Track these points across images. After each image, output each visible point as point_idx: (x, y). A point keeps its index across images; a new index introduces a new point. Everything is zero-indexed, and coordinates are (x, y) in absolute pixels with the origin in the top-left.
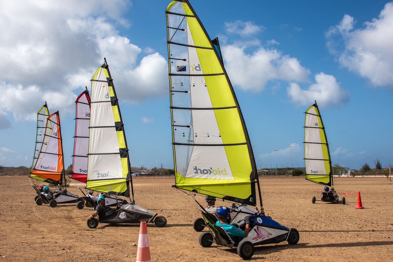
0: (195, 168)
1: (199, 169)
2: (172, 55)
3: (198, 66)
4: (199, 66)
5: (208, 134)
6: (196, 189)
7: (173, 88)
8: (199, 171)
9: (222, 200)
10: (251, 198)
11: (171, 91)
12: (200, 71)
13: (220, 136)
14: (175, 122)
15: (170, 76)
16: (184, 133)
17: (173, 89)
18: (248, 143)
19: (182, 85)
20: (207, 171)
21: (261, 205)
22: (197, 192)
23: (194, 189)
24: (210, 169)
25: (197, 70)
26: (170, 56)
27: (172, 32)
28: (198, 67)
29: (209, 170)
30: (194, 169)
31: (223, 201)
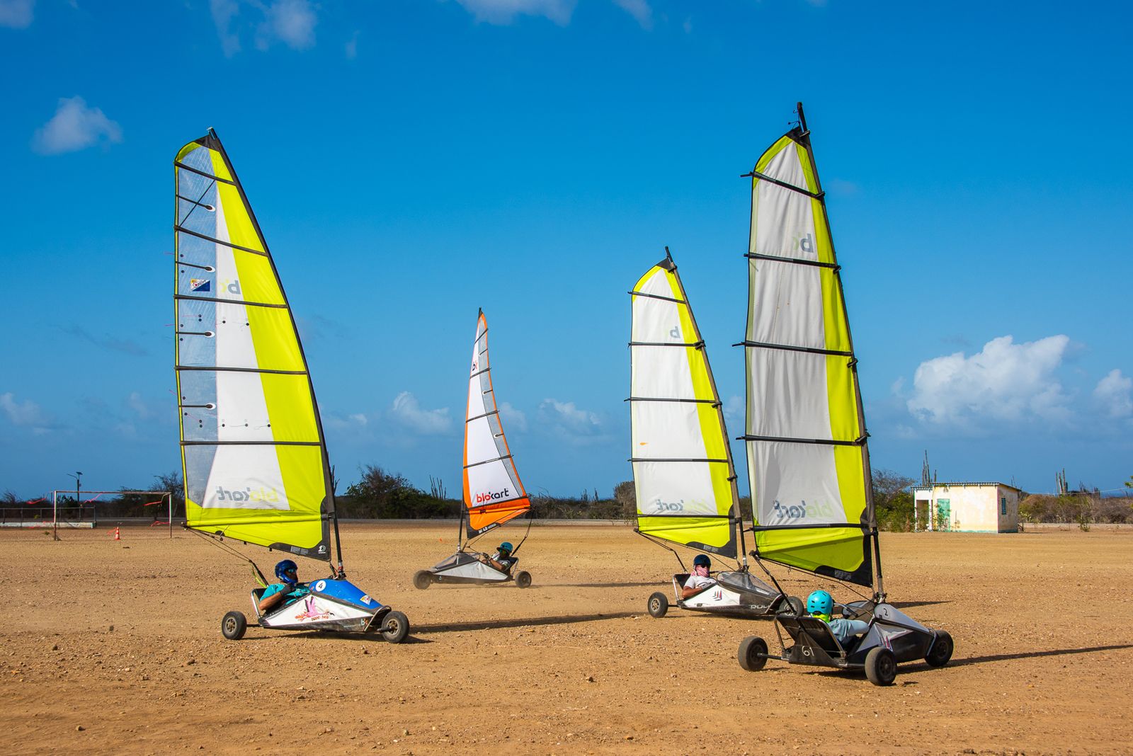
0: (219, 490)
1: (227, 492)
2: (182, 256)
3: (234, 283)
4: (236, 285)
5: (246, 420)
6: (223, 530)
7: (182, 326)
8: (226, 496)
9: (269, 549)
10: (321, 547)
11: (179, 333)
12: (237, 295)
13: (269, 426)
14: (184, 398)
15: (176, 300)
16: (201, 421)
17: (181, 330)
18: (323, 444)
19: (200, 320)
20: (241, 495)
21: (340, 559)
22: (223, 535)
23: (219, 529)
24: (246, 491)
25: (232, 292)
26: (179, 257)
27: (185, 207)
28: (235, 287)
29: (244, 493)
30: (217, 492)
31: (271, 550)
